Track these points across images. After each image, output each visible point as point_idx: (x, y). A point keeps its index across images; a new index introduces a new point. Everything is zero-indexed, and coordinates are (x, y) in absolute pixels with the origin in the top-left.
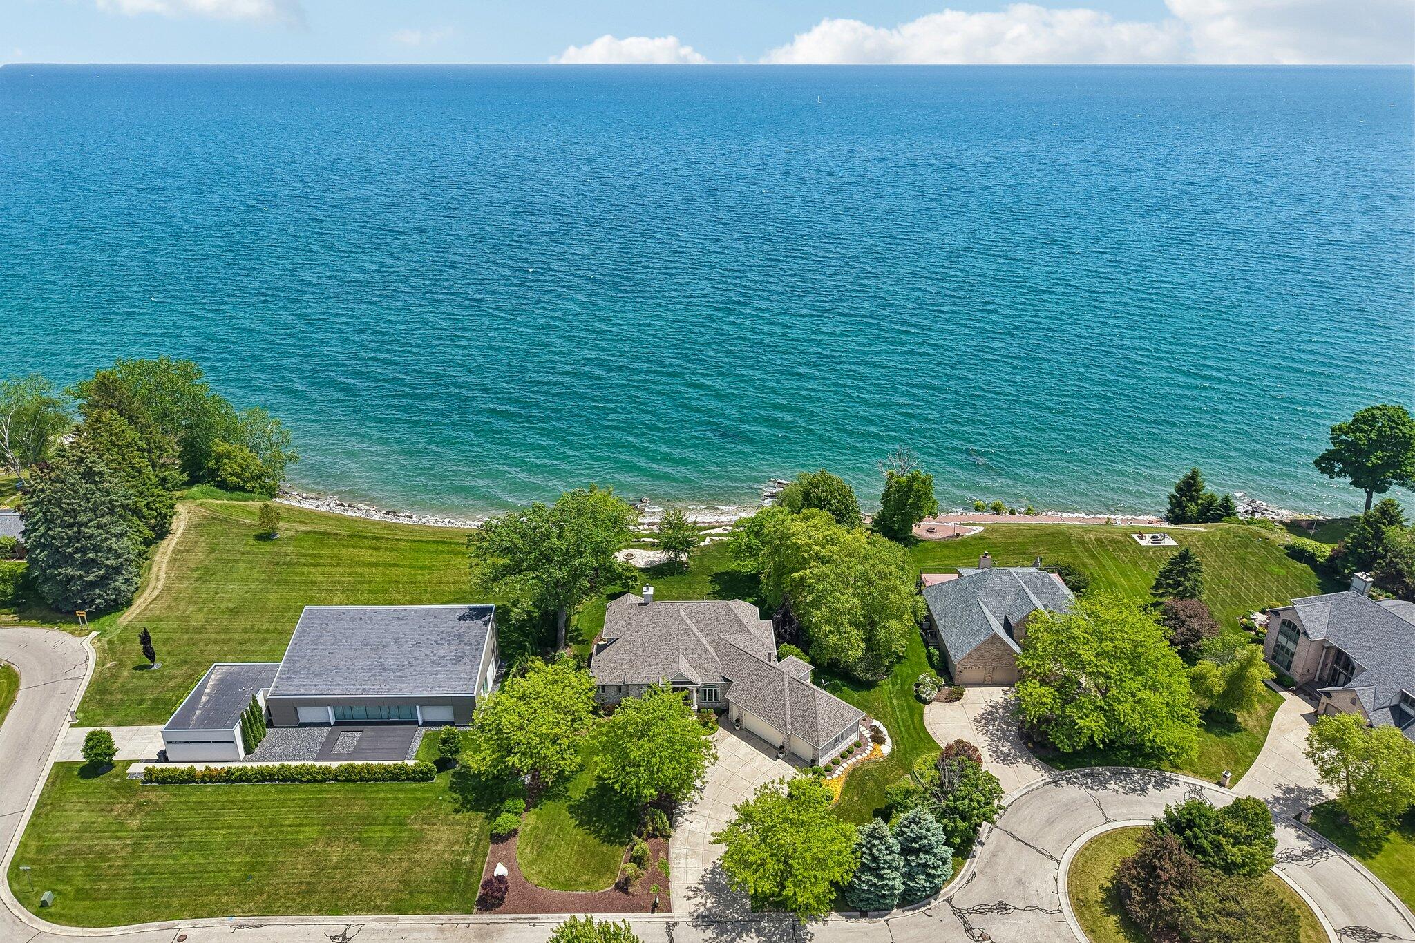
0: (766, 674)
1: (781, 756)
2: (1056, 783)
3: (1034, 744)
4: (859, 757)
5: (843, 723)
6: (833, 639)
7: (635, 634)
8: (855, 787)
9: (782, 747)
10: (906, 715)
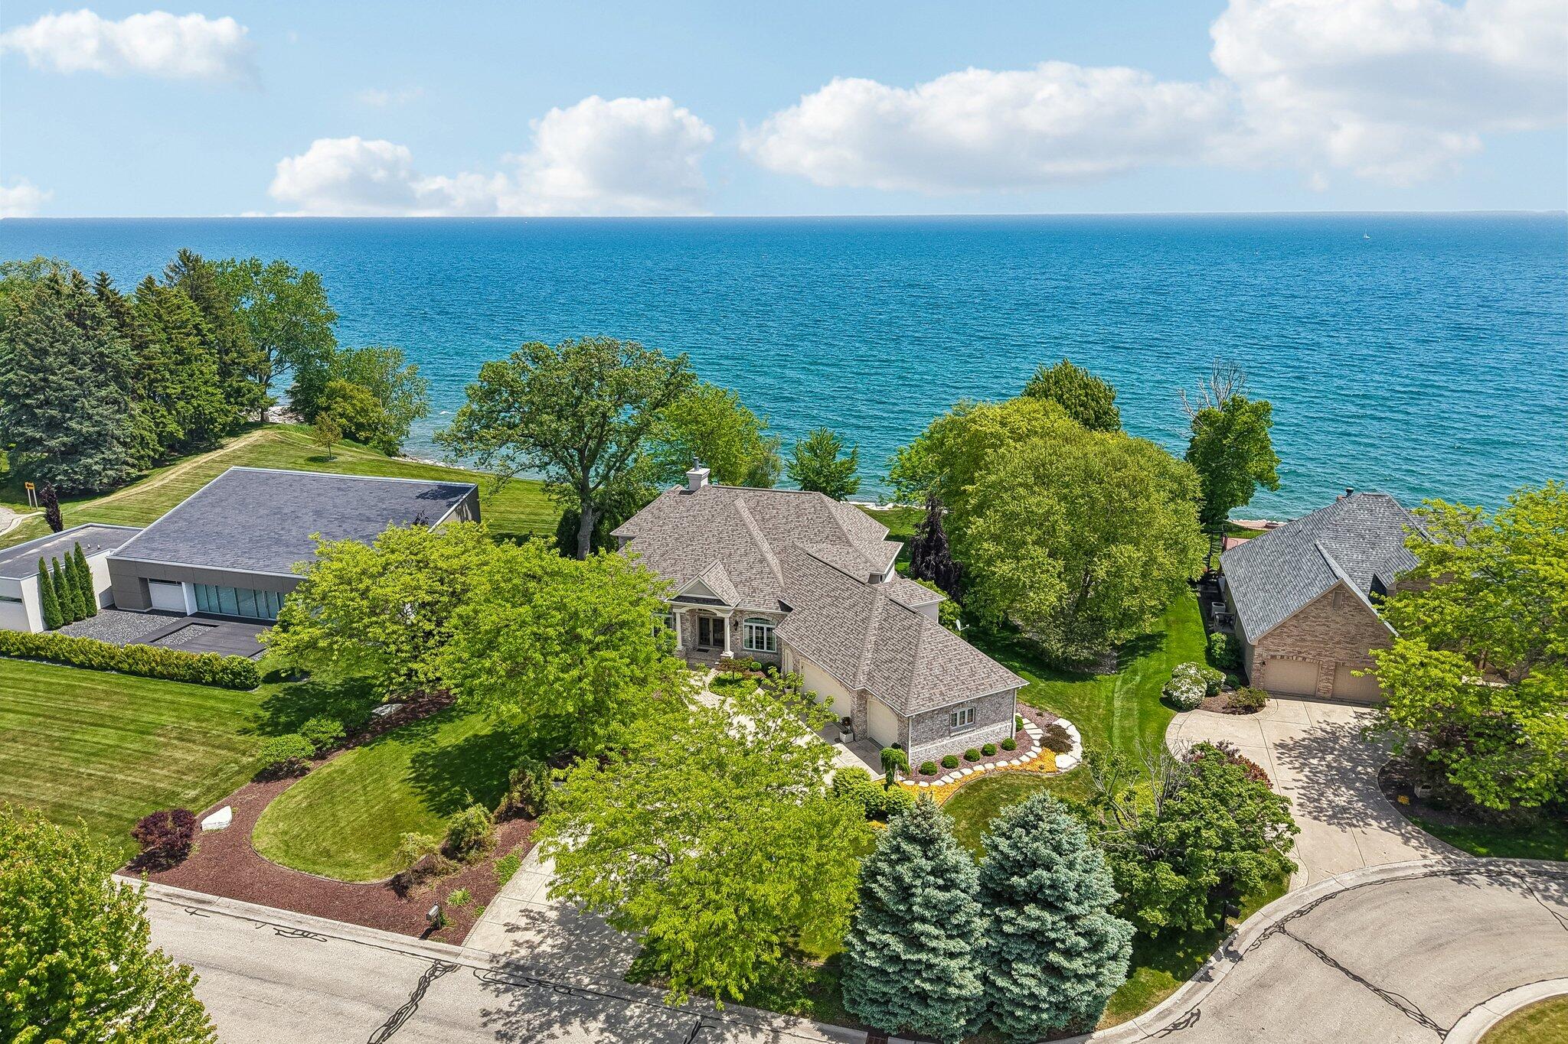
0: (847, 594)
1: (844, 737)
2: (1459, 876)
3: (1414, 800)
4: (1002, 764)
5: (972, 685)
6: (1004, 569)
7: (656, 528)
8: (971, 807)
9: (847, 721)
10: (1131, 723)
